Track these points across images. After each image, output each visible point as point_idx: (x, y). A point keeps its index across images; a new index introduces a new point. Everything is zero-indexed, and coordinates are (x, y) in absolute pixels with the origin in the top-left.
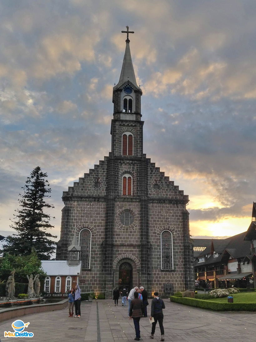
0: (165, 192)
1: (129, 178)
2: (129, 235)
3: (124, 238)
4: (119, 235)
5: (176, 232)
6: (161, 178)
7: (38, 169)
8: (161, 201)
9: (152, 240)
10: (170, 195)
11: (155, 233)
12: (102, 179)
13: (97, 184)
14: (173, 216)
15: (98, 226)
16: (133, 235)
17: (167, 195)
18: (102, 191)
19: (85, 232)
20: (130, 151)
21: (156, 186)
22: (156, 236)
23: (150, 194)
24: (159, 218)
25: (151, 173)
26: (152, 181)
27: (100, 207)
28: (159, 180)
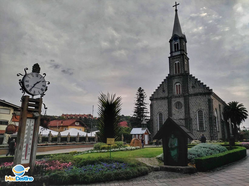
0: (198, 89)
1: (179, 85)
2: (180, 114)
3: (177, 116)
4: (175, 114)
5: (205, 110)
6: (196, 82)
7: (140, 88)
8: (196, 95)
9: (192, 116)
10: (201, 90)
11: (194, 112)
12: (166, 88)
13: (164, 91)
14: (203, 102)
15: (166, 111)
16: (182, 114)
17: (199, 91)
18: (166, 94)
19: (161, 115)
20: (179, 71)
21: (193, 87)
22: (194, 114)
23: (190, 92)
24: (196, 104)
25: (190, 81)
26: (190, 85)
27: (165, 102)
28: (195, 83)
